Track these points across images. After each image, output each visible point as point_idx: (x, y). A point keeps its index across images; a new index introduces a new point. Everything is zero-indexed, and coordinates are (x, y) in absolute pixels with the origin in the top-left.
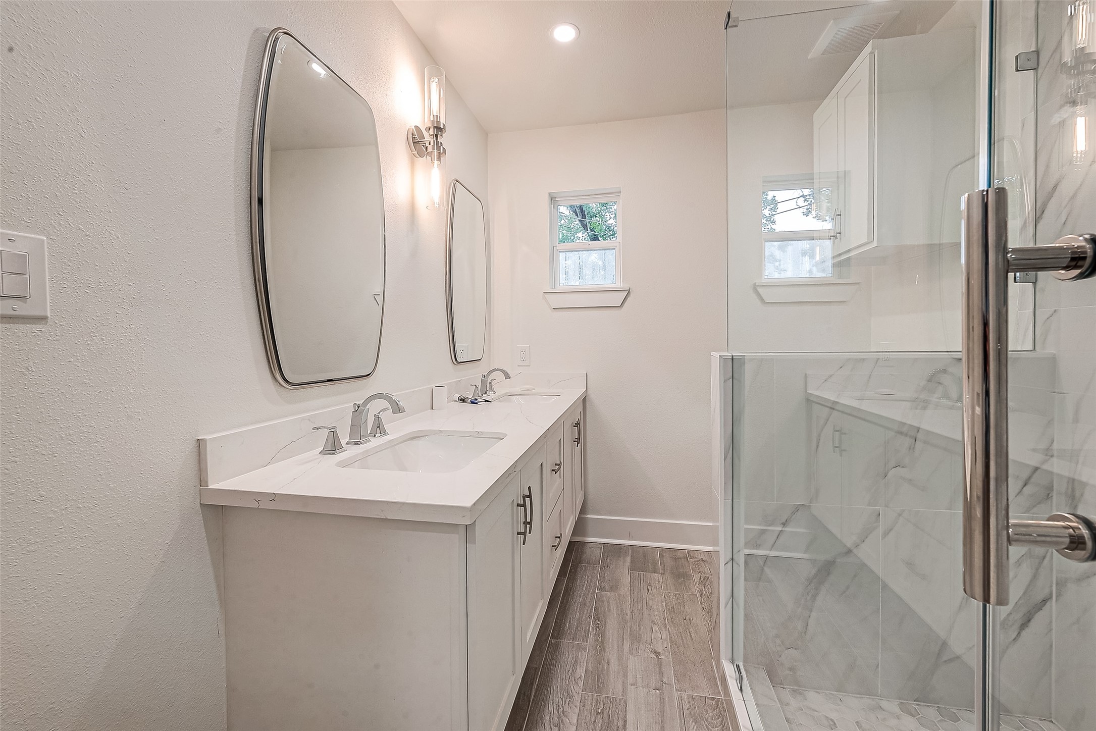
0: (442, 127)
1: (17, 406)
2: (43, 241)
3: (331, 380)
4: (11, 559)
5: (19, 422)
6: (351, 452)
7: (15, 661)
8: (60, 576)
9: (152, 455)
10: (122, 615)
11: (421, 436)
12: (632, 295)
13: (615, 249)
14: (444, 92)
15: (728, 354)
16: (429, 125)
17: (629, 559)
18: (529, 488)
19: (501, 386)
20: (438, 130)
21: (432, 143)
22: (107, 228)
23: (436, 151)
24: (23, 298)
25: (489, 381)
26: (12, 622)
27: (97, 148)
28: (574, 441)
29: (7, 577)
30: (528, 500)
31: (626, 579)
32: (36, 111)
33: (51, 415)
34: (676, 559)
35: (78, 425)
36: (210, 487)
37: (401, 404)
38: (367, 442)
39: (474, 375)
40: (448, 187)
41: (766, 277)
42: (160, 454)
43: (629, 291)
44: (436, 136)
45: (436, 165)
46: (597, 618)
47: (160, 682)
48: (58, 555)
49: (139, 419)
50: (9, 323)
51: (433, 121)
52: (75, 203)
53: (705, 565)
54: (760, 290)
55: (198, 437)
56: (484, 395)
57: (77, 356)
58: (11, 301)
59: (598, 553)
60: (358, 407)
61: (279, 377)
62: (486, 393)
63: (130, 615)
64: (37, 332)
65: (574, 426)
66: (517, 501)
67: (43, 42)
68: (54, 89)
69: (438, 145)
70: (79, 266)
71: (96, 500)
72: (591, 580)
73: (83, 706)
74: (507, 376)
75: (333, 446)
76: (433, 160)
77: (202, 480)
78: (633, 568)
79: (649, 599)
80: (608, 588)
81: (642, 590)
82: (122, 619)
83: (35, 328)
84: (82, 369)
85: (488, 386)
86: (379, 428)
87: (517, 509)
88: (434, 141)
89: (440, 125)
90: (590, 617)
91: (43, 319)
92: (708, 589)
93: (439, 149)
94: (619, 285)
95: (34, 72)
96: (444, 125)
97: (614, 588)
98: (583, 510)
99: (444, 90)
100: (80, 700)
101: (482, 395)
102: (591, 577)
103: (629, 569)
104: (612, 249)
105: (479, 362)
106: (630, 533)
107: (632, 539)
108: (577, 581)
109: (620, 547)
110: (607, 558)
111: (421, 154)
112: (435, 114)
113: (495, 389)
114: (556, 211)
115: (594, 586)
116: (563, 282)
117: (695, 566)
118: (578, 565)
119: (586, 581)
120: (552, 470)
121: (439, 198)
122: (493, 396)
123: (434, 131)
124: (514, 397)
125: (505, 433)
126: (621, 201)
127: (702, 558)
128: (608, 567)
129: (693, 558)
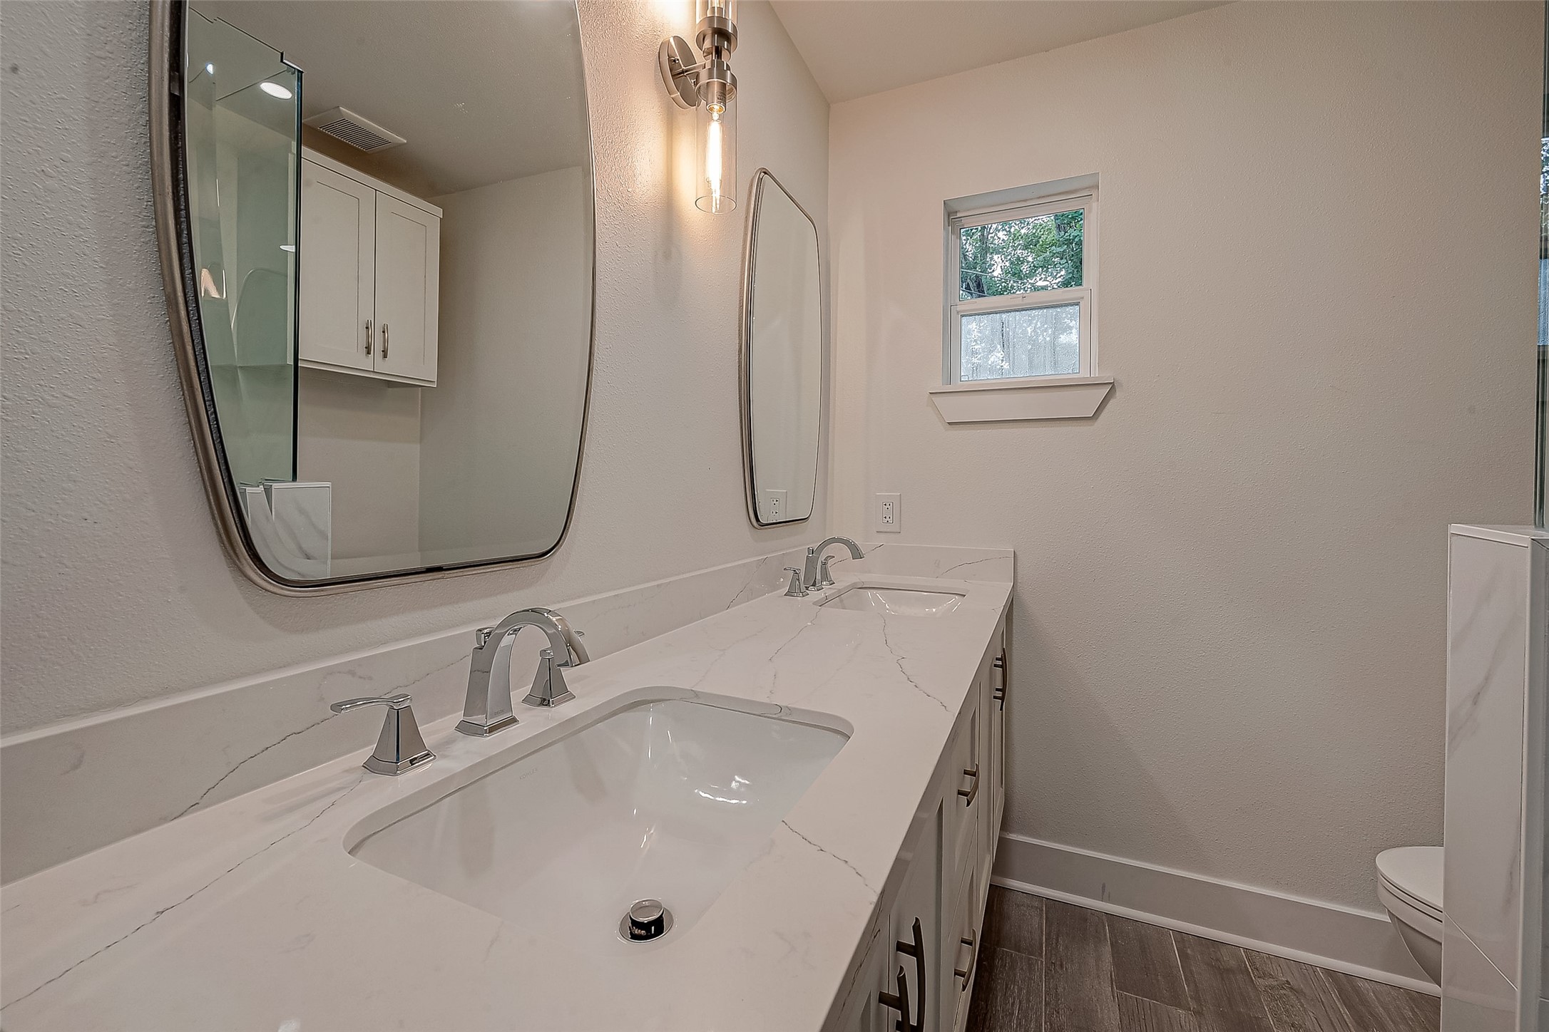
0: (730, 30)
3: (439, 569)
6: (450, 758)
12: (1119, 392)
13: (1077, 304)
16: (705, 27)
17: (1107, 950)
19: (844, 573)
20: (721, 35)
21: (708, 66)
23: (716, 81)
25: (822, 558)
28: (995, 699)
34: (1223, 972)
39: (794, 546)
43: (1113, 387)
44: (718, 52)
45: (715, 116)
51: (711, 18)
53: (1302, 1006)
56: (809, 589)
59: (1035, 923)
60: (488, 637)
62: (814, 585)
65: (995, 666)
69: (722, 70)
72: (1028, 1001)
74: (857, 553)
76: (710, 102)
78: (1122, 982)
85: (820, 570)
88: (713, 61)
89: (726, 27)
93: (722, 75)
94: (1096, 374)
96: (734, 27)
101: (807, 588)
102: (1027, 991)
103: (1112, 984)
104: (1072, 305)
105: (804, 524)
106: (1104, 887)
107: (1109, 900)
108: (997, 998)
109: (1081, 913)
110: (1057, 940)
111: (690, 99)
112: (716, 5)
113: (832, 574)
114: (957, 238)
115: (1036, 1021)
116: (966, 372)
117: (1277, 1004)
118: (995, 949)
119: (1017, 1001)
120: (960, 793)
121: (721, 181)
122: (827, 590)
123: (713, 42)
124: (869, 593)
125: (847, 719)
126: (1095, 205)
127: (1287, 981)
128: (1061, 966)
129: (1264, 975)
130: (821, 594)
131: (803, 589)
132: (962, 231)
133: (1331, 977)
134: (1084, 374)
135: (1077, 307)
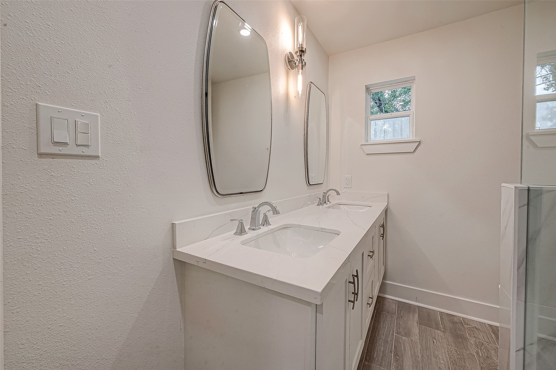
0: (304, 50)
1: (84, 203)
2: (97, 116)
3: (242, 193)
4: (81, 283)
5: (85, 211)
6: (250, 234)
7: (81, 336)
8: (103, 293)
9: (149, 231)
10: (133, 315)
11: (289, 227)
12: (422, 145)
13: (409, 116)
14: (306, 34)
15: (524, 186)
16: (297, 50)
17: (417, 315)
18: (357, 271)
19: (334, 199)
20: (302, 51)
21: (298, 60)
22: (130, 109)
23: (300, 64)
24: (87, 146)
25: (327, 195)
26: (80, 316)
27: (125, 67)
28: (380, 236)
29: (78, 292)
30: (356, 278)
31: (416, 330)
32: (97, 48)
33: (100, 208)
34: (454, 323)
35: (113, 214)
36: (177, 250)
37: (277, 208)
38: (259, 229)
39: (319, 192)
40: (307, 86)
41: (537, 129)
42: (153, 230)
43: (420, 142)
44: (301, 56)
45: (300, 73)
46: (396, 355)
47: (151, 352)
48: (102, 282)
49: (143, 211)
50: (81, 159)
51: (299, 48)
52: (114, 96)
53: (479, 333)
54: (532, 138)
55: (173, 222)
56: (324, 204)
57: (113, 177)
58: (82, 148)
59: (394, 307)
60: (255, 209)
61: (214, 191)
62: (325, 203)
63: (137, 316)
64: (94, 164)
65: (381, 227)
66: (349, 279)
67: (101, 12)
68: (106, 36)
69: (302, 61)
70: (116, 130)
71: (121, 254)
72: (391, 325)
73: (113, 362)
74: (338, 194)
75: (241, 231)
76: (299, 69)
77: (174, 247)
78: (421, 323)
79: (435, 349)
80: (403, 333)
81: (428, 341)
82: (133, 317)
83: (93, 162)
84: (116, 184)
85: (327, 199)
86: (266, 222)
87: (349, 285)
88: (300, 59)
89: (303, 49)
90: (391, 352)
91: (97, 157)
92: (484, 352)
93: (302, 63)
94: (414, 139)
95: (96, 27)
96: (305, 49)
97: (408, 334)
98: (384, 278)
99: (306, 33)
100: (111, 359)
102: (390, 323)
103: (417, 323)
104: (407, 116)
105: (321, 185)
106: (417, 298)
107: (418, 302)
108: (381, 324)
109: (409, 306)
110: (401, 311)
111: (292, 68)
112: (300, 43)
113: (330, 200)
114: (370, 96)
115: (393, 330)
116: (373, 138)
117: (471, 332)
118: (381, 312)
119: (387, 325)
120: (369, 256)
121: (302, 91)
122: (329, 204)
123: (300, 53)
124: (342, 206)
125: (340, 231)
126: (414, 85)
127: (475, 327)
128: (402, 318)
129: (468, 325)
130: (327, 206)
131: (322, 204)
132: (371, 93)
133: (490, 326)
134: (411, 139)
135: (409, 117)
